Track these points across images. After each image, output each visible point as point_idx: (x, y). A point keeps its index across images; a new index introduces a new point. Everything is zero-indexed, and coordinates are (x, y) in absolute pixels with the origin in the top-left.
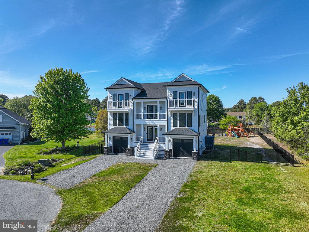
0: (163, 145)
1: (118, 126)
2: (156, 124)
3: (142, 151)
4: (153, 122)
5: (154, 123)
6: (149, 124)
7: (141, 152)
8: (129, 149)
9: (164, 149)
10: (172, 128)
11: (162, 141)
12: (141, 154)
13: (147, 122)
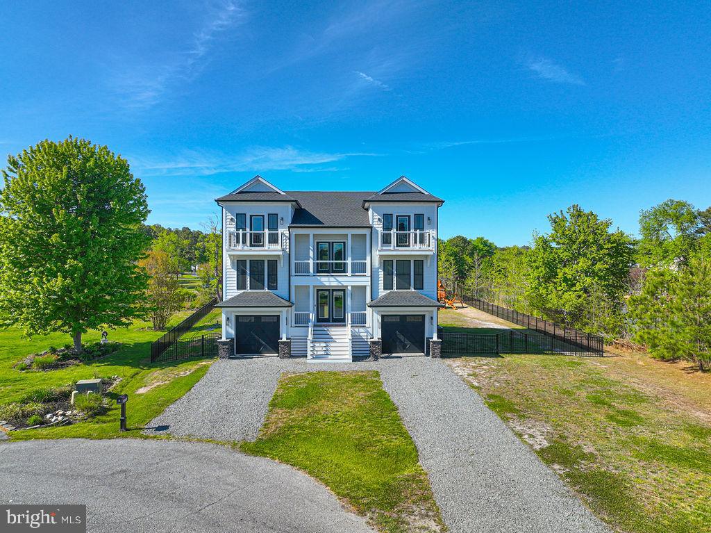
0: (361, 330)
1: (249, 291)
2: (345, 284)
3: (317, 345)
4: (337, 281)
5: (340, 282)
6: (327, 284)
7: (316, 349)
8: (285, 342)
9: (364, 337)
10: (382, 292)
11: (360, 320)
12: (319, 353)
13: (323, 279)
